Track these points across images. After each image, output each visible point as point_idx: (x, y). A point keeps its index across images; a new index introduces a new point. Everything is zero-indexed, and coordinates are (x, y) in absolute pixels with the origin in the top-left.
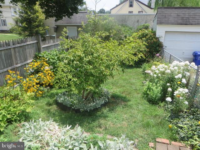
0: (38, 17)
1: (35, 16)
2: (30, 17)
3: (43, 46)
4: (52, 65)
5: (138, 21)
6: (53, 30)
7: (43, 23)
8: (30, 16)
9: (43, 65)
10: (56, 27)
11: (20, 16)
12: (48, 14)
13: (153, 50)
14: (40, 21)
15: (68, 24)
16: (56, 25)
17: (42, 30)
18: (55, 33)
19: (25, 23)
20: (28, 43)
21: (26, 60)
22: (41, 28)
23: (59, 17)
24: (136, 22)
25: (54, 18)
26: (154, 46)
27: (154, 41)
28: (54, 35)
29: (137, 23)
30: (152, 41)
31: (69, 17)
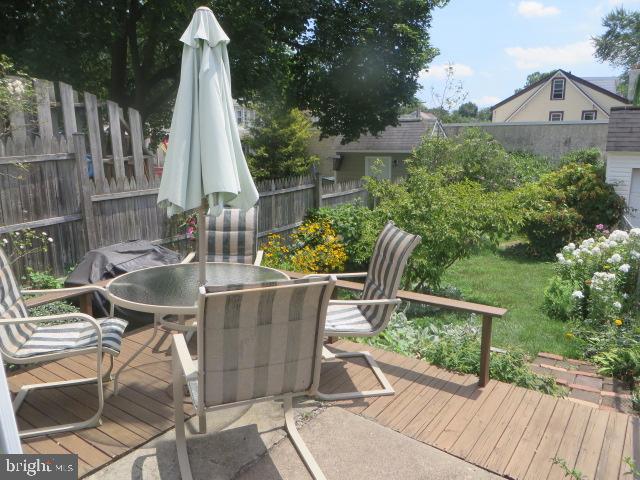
0: (293, 133)
1: (287, 130)
2: (276, 135)
3: (324, 196)
4: (341, 234)
5: (567, 142)
6: (330, 165)
7: (305, 148)
8: (275, 130)
9: (323, 232)
10: (339, 157)
11: (252, 131)
12: (327, 128)
13: (597, 218)
14: (299, 144)
15: (370, 151)
16: (338, 153)
17: (302, 165)
18: (335, 172)
19: (262, 149)
20: (300, 188)
21: (292, 220)
22: (299, 161)
23: (351, 134)
24: (562, 144)
25: (340, 137)
26: (598, 208)
27: (597, 194)
28: (331, 178)
29: (567, 148)
30: (593, 193)
31: (375, 134)
